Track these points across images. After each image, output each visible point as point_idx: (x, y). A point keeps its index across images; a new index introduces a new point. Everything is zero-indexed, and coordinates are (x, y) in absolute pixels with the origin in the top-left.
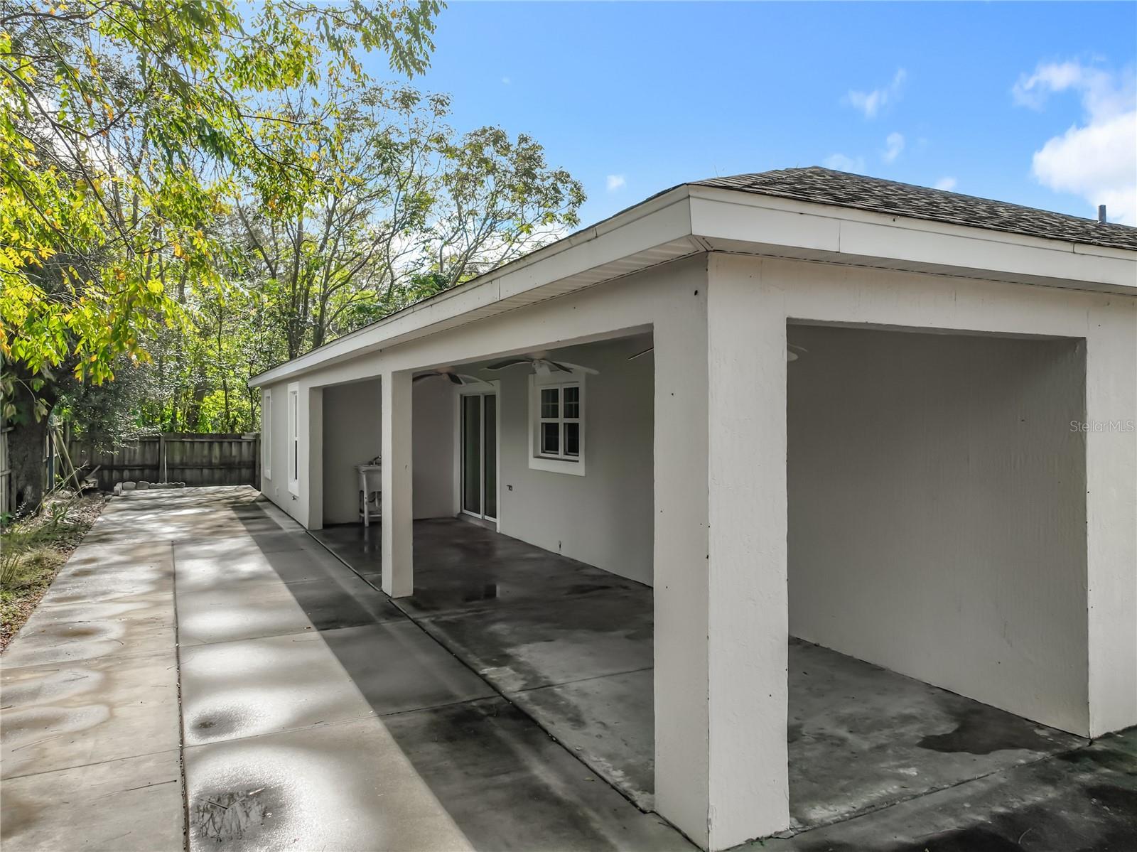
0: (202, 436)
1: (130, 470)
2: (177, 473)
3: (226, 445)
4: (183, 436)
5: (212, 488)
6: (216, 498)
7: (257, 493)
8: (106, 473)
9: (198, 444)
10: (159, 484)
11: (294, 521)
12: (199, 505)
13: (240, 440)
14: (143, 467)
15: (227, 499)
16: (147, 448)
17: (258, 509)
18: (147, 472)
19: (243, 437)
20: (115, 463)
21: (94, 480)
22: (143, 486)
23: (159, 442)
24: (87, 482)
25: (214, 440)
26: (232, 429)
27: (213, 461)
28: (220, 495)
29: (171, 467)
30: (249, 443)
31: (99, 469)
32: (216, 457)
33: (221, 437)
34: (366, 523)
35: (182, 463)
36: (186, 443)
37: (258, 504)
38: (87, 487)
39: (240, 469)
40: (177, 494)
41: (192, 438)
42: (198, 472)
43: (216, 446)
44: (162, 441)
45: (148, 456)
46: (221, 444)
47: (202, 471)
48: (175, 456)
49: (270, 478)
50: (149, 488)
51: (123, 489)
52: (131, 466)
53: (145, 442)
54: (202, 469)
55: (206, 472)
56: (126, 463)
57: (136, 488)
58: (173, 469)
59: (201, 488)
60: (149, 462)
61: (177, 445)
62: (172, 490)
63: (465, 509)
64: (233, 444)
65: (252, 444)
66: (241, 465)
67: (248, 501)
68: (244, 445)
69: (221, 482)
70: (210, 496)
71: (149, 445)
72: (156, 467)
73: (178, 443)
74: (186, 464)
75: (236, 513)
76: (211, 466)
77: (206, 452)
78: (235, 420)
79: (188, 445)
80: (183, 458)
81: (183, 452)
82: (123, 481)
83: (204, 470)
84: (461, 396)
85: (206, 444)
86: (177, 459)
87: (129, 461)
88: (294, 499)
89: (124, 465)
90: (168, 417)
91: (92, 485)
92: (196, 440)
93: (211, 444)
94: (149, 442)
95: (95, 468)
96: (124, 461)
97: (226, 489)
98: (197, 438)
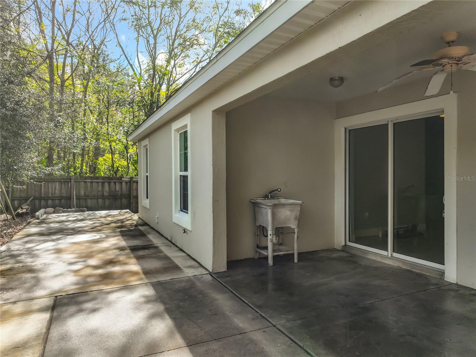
0: (98, 178)
1: (52, 200)
2: (82, 202)
3: (112, 184)
4: (86, 178)
5: (103, 213)
6: (107, 222)
7: (136, 217)
8: (37, 202)
9: (95, 183)
10: (69, 210)
11: (185, 254)
12: (94, 229)
13: (121, 181)
14: (61, 198)
15: (115, 222)
16: (63, 185)
17: (142, 235)
18: (63, 201)
19: (122, 179)
20: (43, 195)
21: (27, 207)
22: (59, 211)
23: (71, 182)
24: (22, 208)
25: (105, 181)
26: (116, 173)
27: (105, 194)
28: (109, 219)
29: (79, 198)
30: (126, 183)
31: (32, 199)
32: (106, 192)
33: (109, 178)
34: (270, 262)
35: (85, 195)
36: (87, 183)
37: (140, 228)
38: (21, 212)
39: (121, 199)
40: (80, 218)
41: (92, 180)
42: (96, 201)
43: (106, 185)
44: (73, 181)
45: (64, 191)
46: (109, 183)
47: (98, 200)
48: (81, 191)
49: (149, 208)
50: (63, 212)
51: (45, 213)
52: (53, 197)
53: (62, 182)
54: (98, 199)
55: (100, 201)
56: (50, 195)
57: (54, 213)
58: (80, 199)
59: (97, 212)
60: (64, 195)
61: (82, 184)
62: (78, 213)
63: (349, 241)
64: (117, 183)
65: (128, 183)
66: (122, 196)
67: (131, 225)
68: (124, 184)
69: (109, 208)
70: (103, 220)
71: (65, 184)
72: (69, 198)
73: (83, 183)
74: (88, 196)
75: (125, 240)
76: (103, 197)
77: (100, 189)
78: (118, 169)
79: (89, 184)
80: (86, 192)
81: (86, 188)
82: (46, 207)
83: (99, 200)
84: (346, 129)
85: (100, 183)
86: (82, 193)
87: (52, 194)
88: (185, 232)
89: (48, 197)
90: (78, 168)
91: (24, 211)
92: (94, 181)
93: (103, 183)
94: (65, 182)
95: (29, 199)
96: (48, 194)
97: (113, 213)
98: (94, 179)
